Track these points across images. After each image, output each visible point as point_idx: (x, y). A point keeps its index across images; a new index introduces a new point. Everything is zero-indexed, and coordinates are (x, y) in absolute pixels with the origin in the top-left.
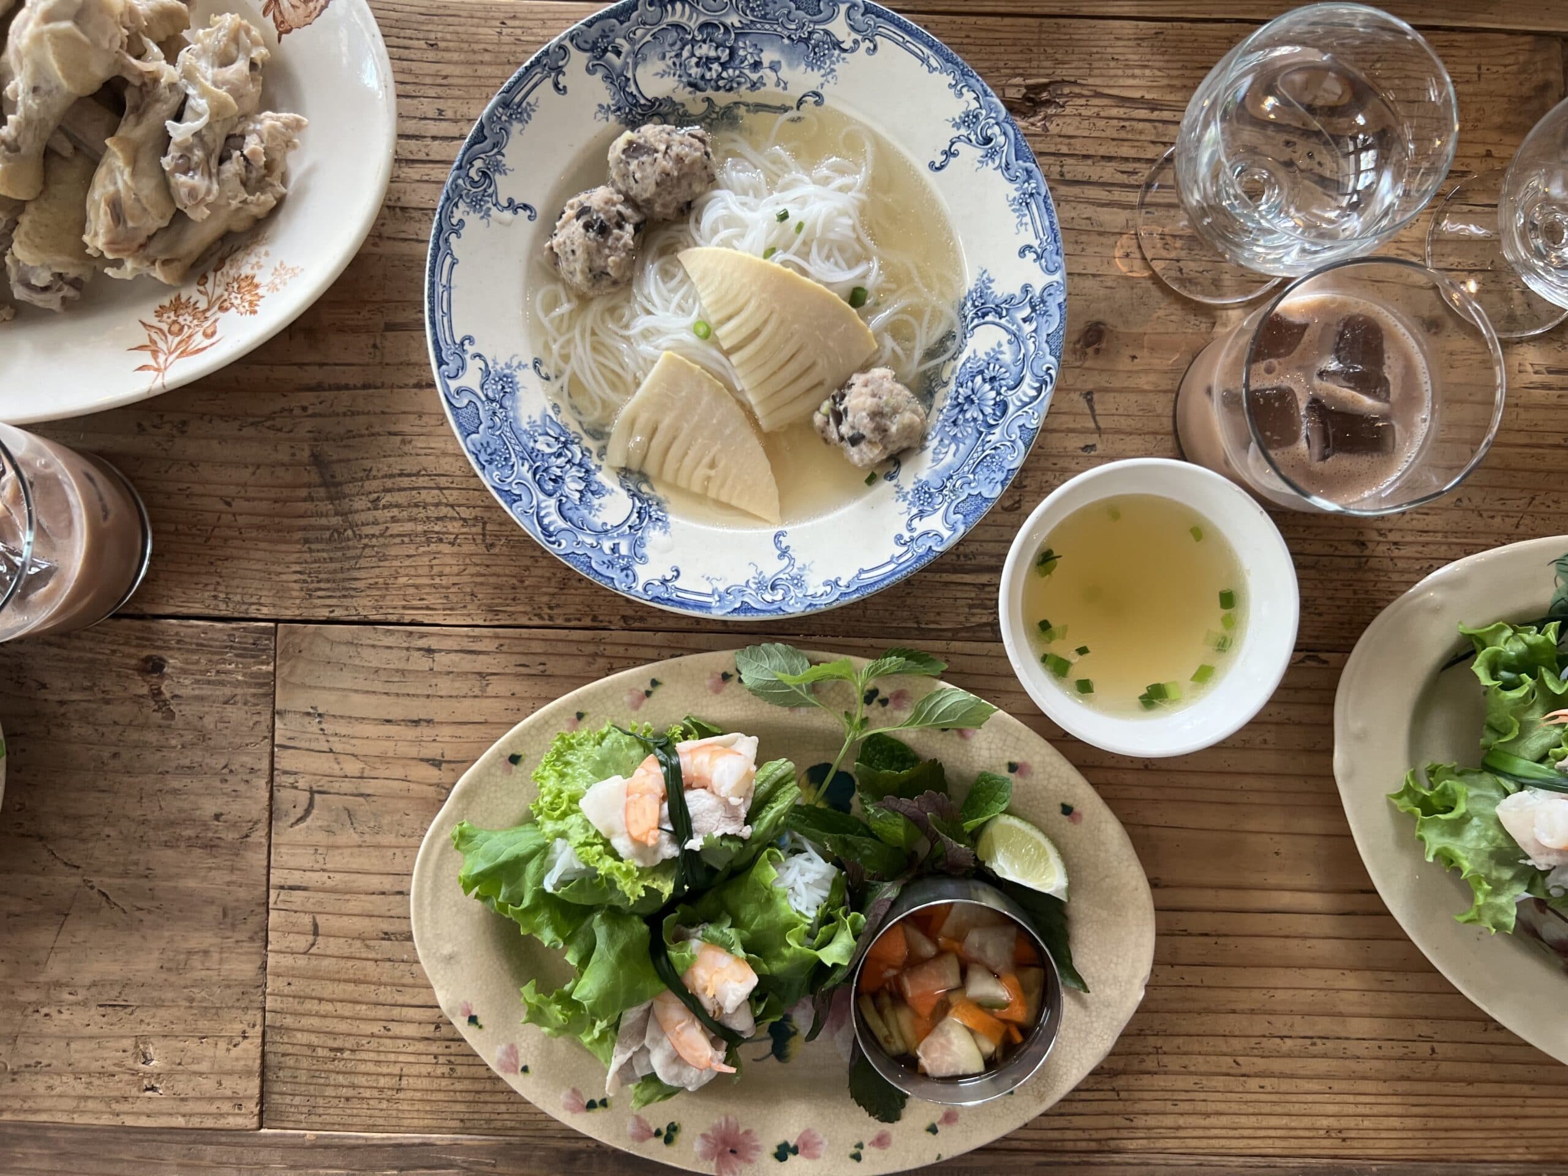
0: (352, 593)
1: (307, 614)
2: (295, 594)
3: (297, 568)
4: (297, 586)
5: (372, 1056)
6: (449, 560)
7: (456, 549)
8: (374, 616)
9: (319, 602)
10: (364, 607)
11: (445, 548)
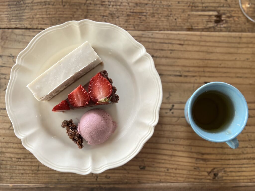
0: (23, 20)
1: (9, 26)
2: (5, 20)
3: (6, 13)
4: (6, 18)
5: (30, 160)
6: (52, 10)
7: (54, 7)
8: (29, 27)
9: (12, 23)
10: (26, 24)
11: (51, 6)
